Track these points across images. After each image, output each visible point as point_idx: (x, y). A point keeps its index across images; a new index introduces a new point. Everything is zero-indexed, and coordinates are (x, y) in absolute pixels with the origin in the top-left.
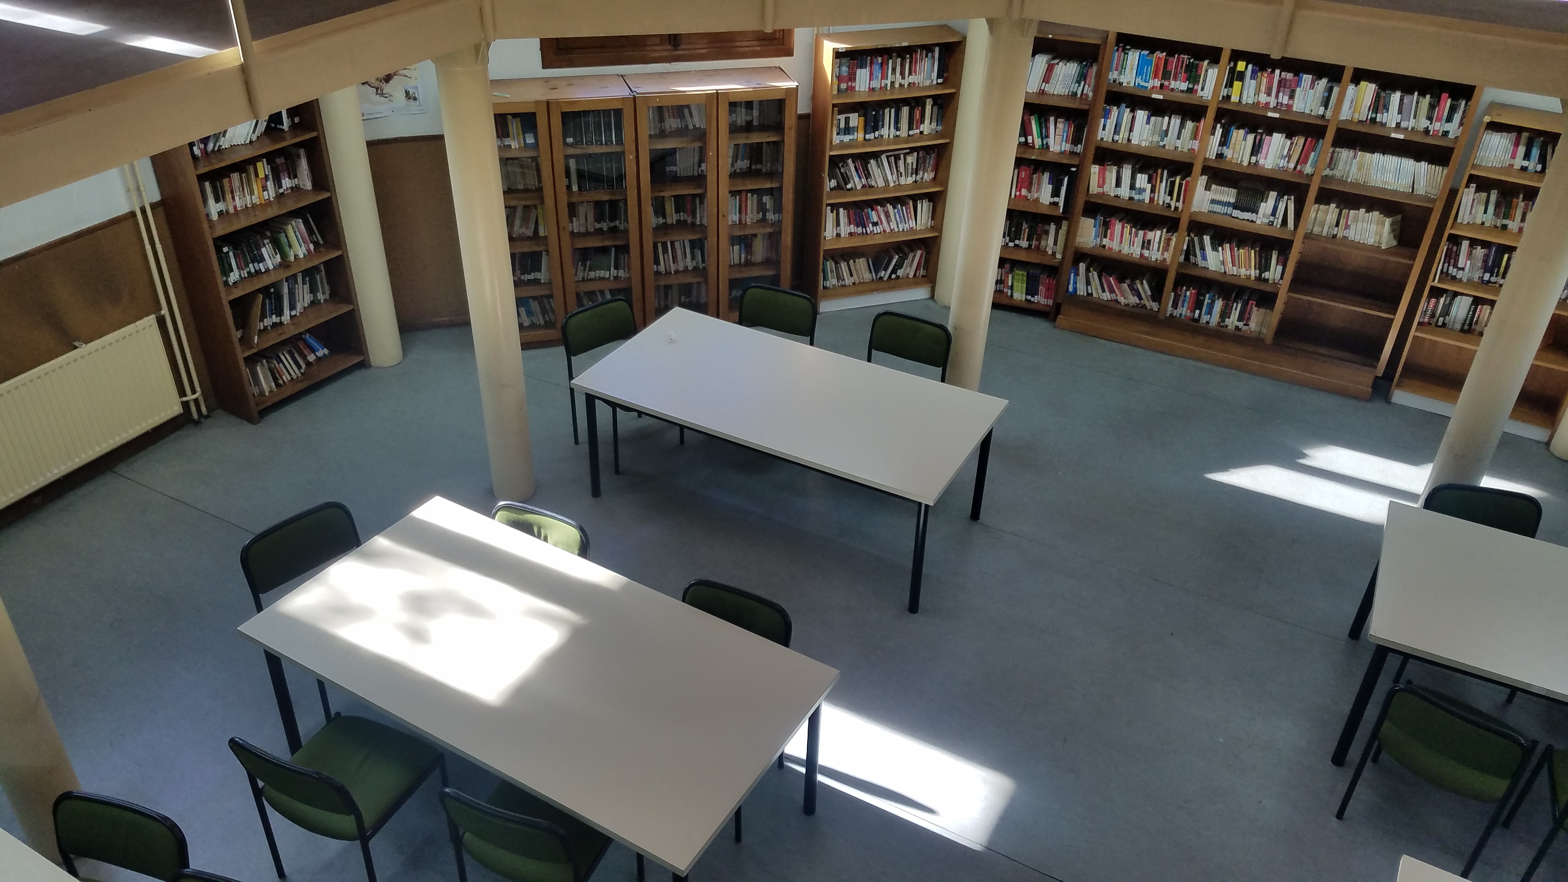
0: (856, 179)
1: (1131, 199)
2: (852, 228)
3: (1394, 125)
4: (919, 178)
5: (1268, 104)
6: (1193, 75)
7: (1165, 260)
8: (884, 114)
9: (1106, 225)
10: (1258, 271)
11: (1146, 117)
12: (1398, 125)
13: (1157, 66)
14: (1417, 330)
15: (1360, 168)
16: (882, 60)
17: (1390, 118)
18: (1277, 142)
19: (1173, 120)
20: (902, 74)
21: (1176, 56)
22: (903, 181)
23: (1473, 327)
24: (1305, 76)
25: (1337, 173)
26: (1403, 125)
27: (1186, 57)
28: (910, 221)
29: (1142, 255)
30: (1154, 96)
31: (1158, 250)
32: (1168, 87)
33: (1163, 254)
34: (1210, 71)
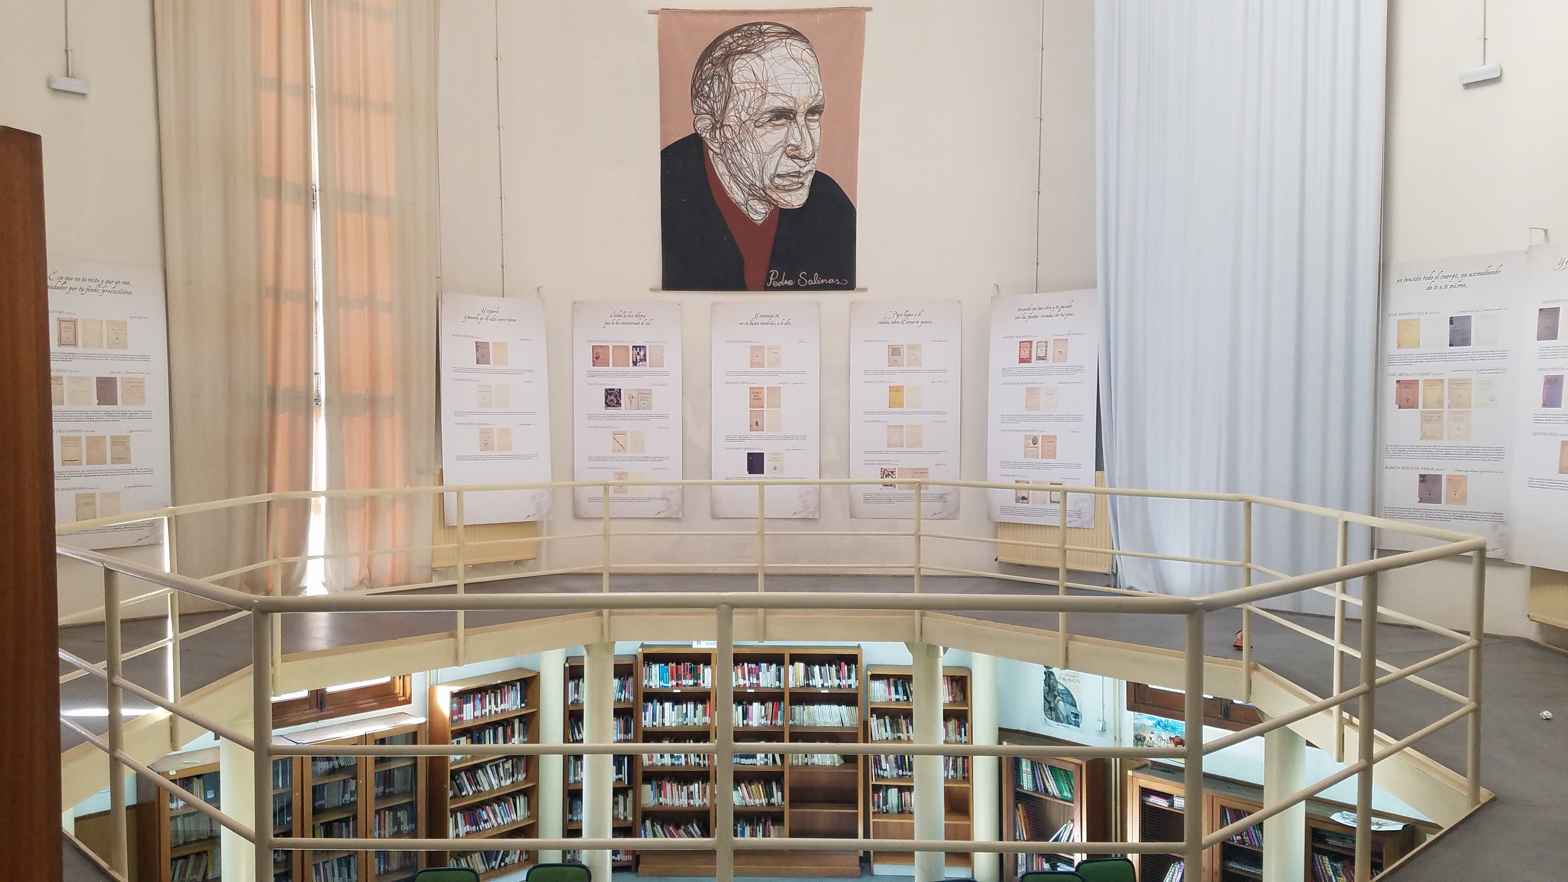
0: (468, 787)
1: (673, 764)
2: (468, 828)
3: (820, 686)
4: (515, 779)
5: (745, 685)
6: (695, 674)
7: (705, 804)
8: (485, 735)
9: (660, 788)
10: (766, 799)
11: (671, 706)
12: (823, 685)
13: (672, 673)
14: (873, 818)
15: (809, 717)
16: (481, 696)
17: (817, 682)
18: (756, 708)
19: (689, 706)
20: (496, 704)
21: (682, 664)
22: (503, 783)
23: (904, 808)
24: (762, 664)
25: (797, 722)
26: (826, 684)
27: (688, 664)
28: (512, 815)
29: (689, 804)
30: (675, 691)
31: (699, 798)
32: (681, 684)
33: (703, 800)
34: (706, 670)
